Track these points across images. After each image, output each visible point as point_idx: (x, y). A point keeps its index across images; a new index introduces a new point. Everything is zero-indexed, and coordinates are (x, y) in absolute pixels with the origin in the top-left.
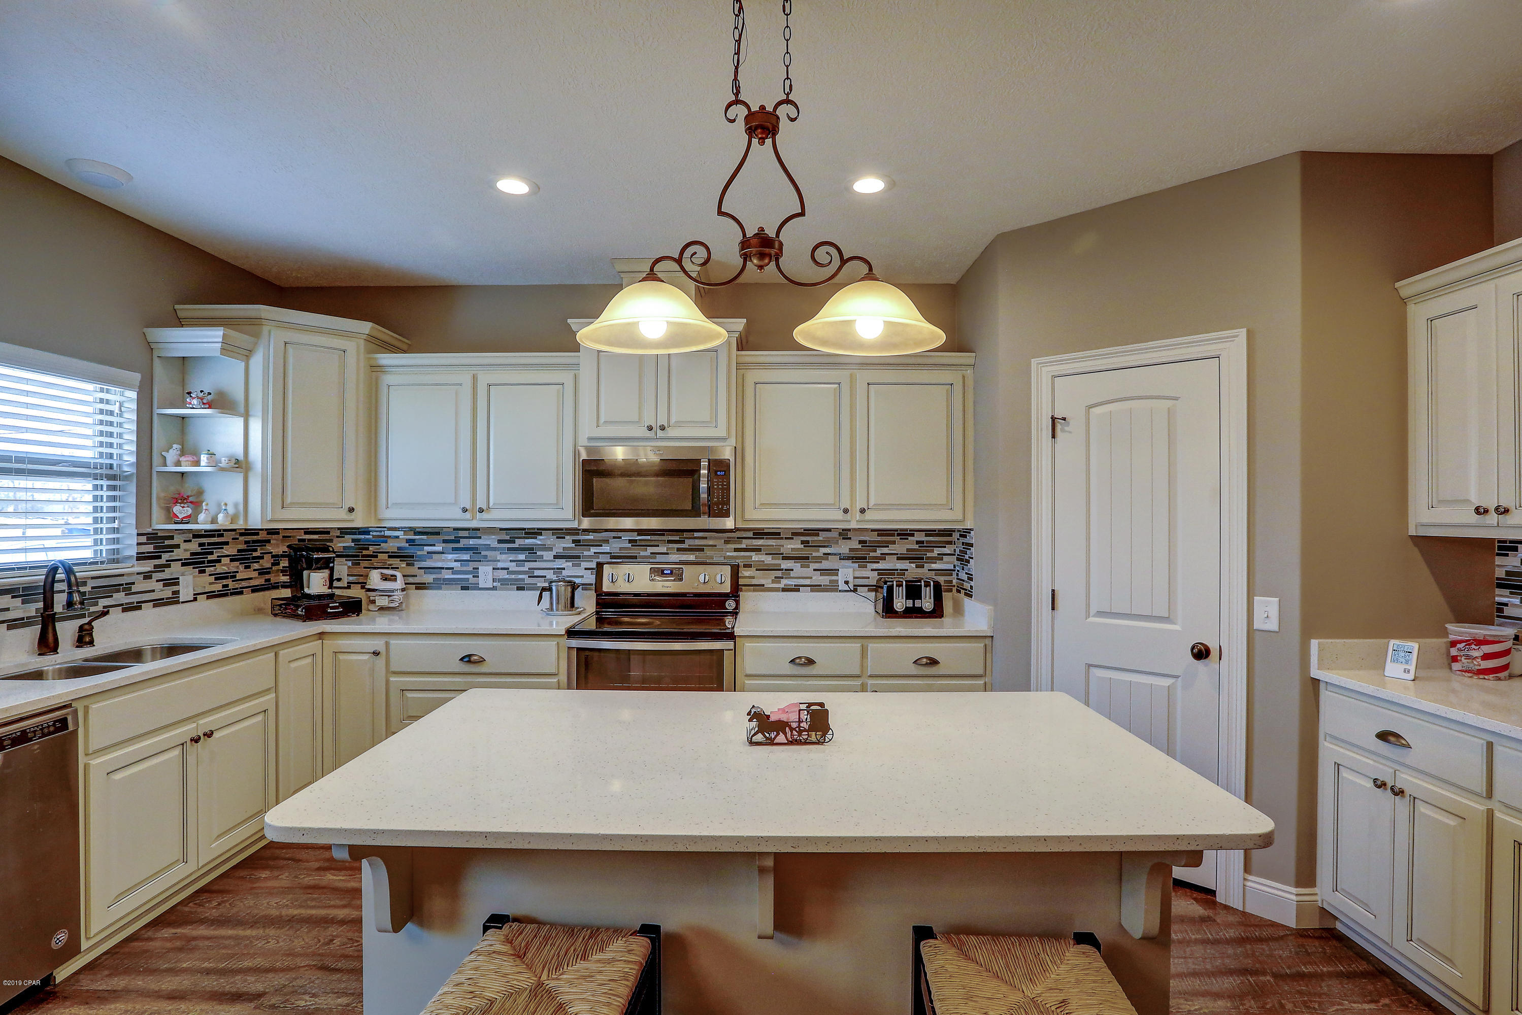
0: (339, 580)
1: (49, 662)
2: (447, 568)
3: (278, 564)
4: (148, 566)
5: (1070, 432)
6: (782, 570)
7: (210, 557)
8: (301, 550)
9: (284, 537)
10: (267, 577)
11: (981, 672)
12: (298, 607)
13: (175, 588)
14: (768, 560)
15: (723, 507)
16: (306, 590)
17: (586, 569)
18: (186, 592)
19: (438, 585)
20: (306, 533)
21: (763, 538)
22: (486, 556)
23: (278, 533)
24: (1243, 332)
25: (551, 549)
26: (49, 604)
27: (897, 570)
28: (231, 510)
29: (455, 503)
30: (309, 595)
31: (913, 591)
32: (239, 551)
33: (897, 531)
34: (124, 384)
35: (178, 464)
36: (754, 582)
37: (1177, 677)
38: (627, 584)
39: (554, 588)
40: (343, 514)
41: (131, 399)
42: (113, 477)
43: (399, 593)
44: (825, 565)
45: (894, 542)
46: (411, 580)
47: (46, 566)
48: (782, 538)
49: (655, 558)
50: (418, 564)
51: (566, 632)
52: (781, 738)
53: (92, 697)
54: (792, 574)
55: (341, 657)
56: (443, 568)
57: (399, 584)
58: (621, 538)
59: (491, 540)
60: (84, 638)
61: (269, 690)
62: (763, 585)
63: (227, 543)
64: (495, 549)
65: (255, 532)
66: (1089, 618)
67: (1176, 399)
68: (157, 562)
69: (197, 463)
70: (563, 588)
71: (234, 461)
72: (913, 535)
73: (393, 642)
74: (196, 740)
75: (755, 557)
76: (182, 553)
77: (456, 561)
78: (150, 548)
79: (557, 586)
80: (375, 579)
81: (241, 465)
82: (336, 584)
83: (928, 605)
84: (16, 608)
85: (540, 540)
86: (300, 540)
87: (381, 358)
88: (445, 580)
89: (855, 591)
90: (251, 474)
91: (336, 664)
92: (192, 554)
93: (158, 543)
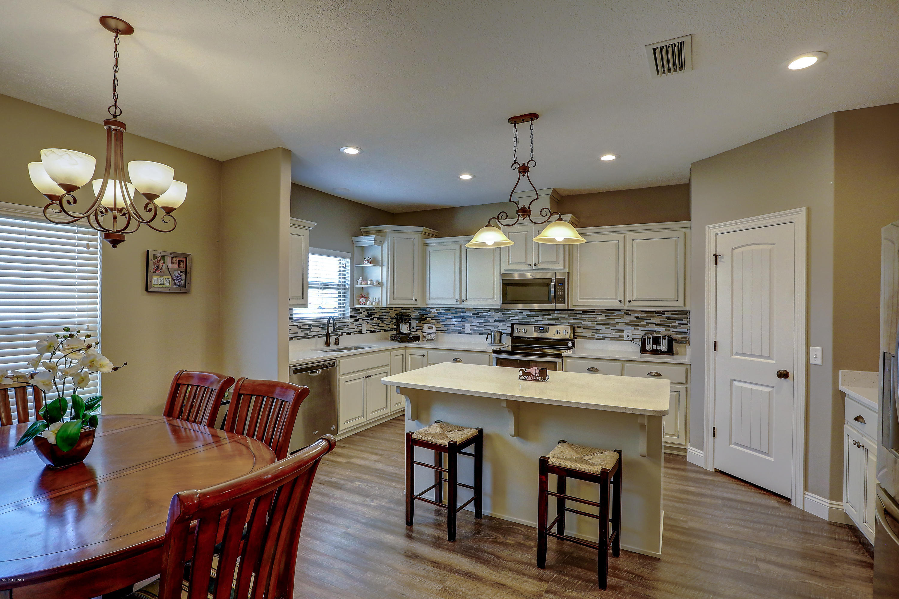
0: (413, 328)
1: (328, 348)
2: (452, 325)
3: (393, 321)
4: (353, 320)
5: (724, 262)
6: (596, 329)
7: (371, 318)
8: (400, 315)
9: (395, 311)
10: (389, 326)
11: (684, 382)
12: (398, 337)
13: (360, 328)
14: (589, 324)
15: (562, 299)
16: (401, 331)
17: (507, 326)
18: (364, 331)
19: (449, 332)
20: (402, 309)
21: (587, 314)
22: (467, 320)
23: (393, 309)
24: (804, 209)
25: (493, 318)
26: (328, 331)
27: (655, 331)
28: (377, 301)
29: (454, 298)
30: (402, 333)
31: (656, 341)
32: (380, 316)
33: (655, 311)
34: (346, 257)
35: (361, 284)
36: (582, 334)
37: (773, 387)
38: (524, 333)
39: (493, 334)
40: (413, 302)
41: (348, 262)
42: (343, 289)
43: (434, 334)
44: (617, 327)
45: (653, 317)
46: (439, 329)
47: (327, 319)
48: (596, 314)
49: (537, 322)
50: (442, 323)
51: (493, 351)
52: (530, 378)
53: (342, 358)
54: (601, 331)
55: (412, 356)
56: (451, 325)
57: (434, 330)
58: (522, 313)
59: (469, 313)
60: (336, 343)
61: (388, 365)
62: (587, 336)
63: (376, 313)
64: (471, 317)
65: (385, 309)
66: (732, 355)
67: (774, 244)
68: (356, 318)
69: (367, 284)
70: (496, 334)
71: (378, 282)
72: (664, 314)
73: (430, 352)
74: (366, 377)
75: (583, 323)
76: (362, 316)
77: (456, 322)
78: (353, 313)
79: (494, 333)
80: (425, 328)
81: (380, 284)
82: (412, 330)
83: (664, 349)
84: (320, 331)
85: (489, 313)
86: (400, 312)
87: (427, 240)
88: (451, 329)
89: (633, 340)
90: (383, 287)
91: (410, 357)
92: (365, 316)
93: (356, 312)
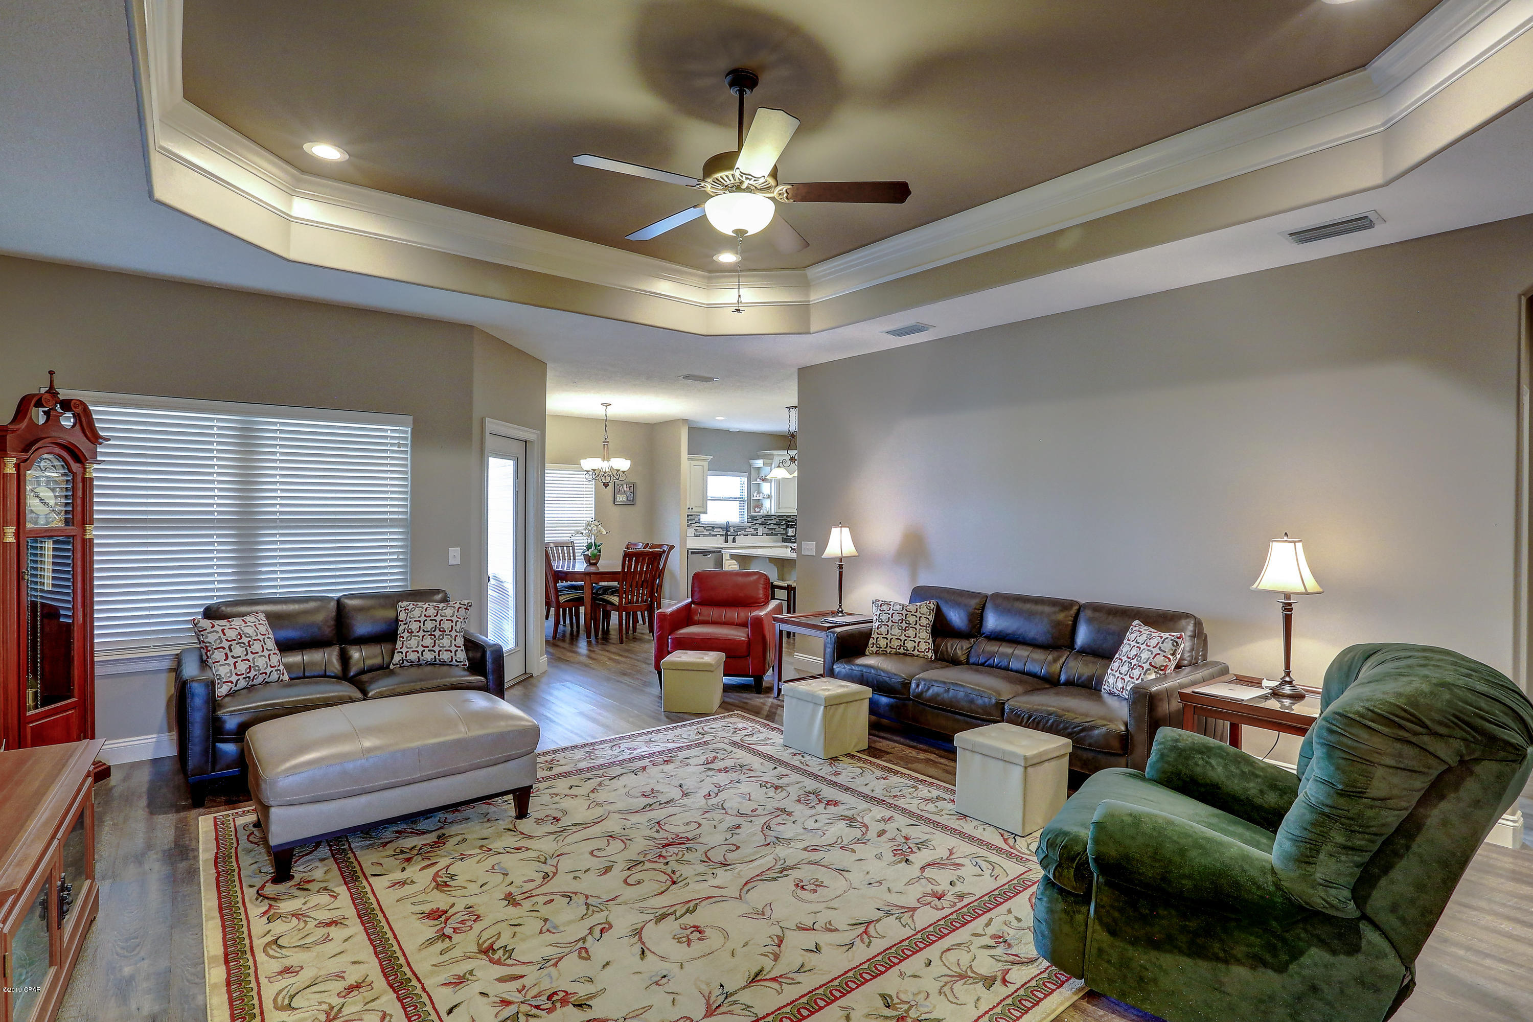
4: (750, 524)
7: (767, 523)
9: (782, 518)
13: (757, 531)
18: (760, 533)
26: (728, 531)
28: (769, 509)
32: (772, 522)
34: (743, 477)
35: (756, 497)
41: (745, 480)
42: (742, 501)
47: (727, 523)
60: (734, 541)
63: (769, 519)
65: (775, 516)
68: (752, 523)
69: (760, 496)
76: (760, 521)
78: (750, 520)
81: (769, 496)
84: (721, 532)
90: (772, 499)
93: (753, 519)
